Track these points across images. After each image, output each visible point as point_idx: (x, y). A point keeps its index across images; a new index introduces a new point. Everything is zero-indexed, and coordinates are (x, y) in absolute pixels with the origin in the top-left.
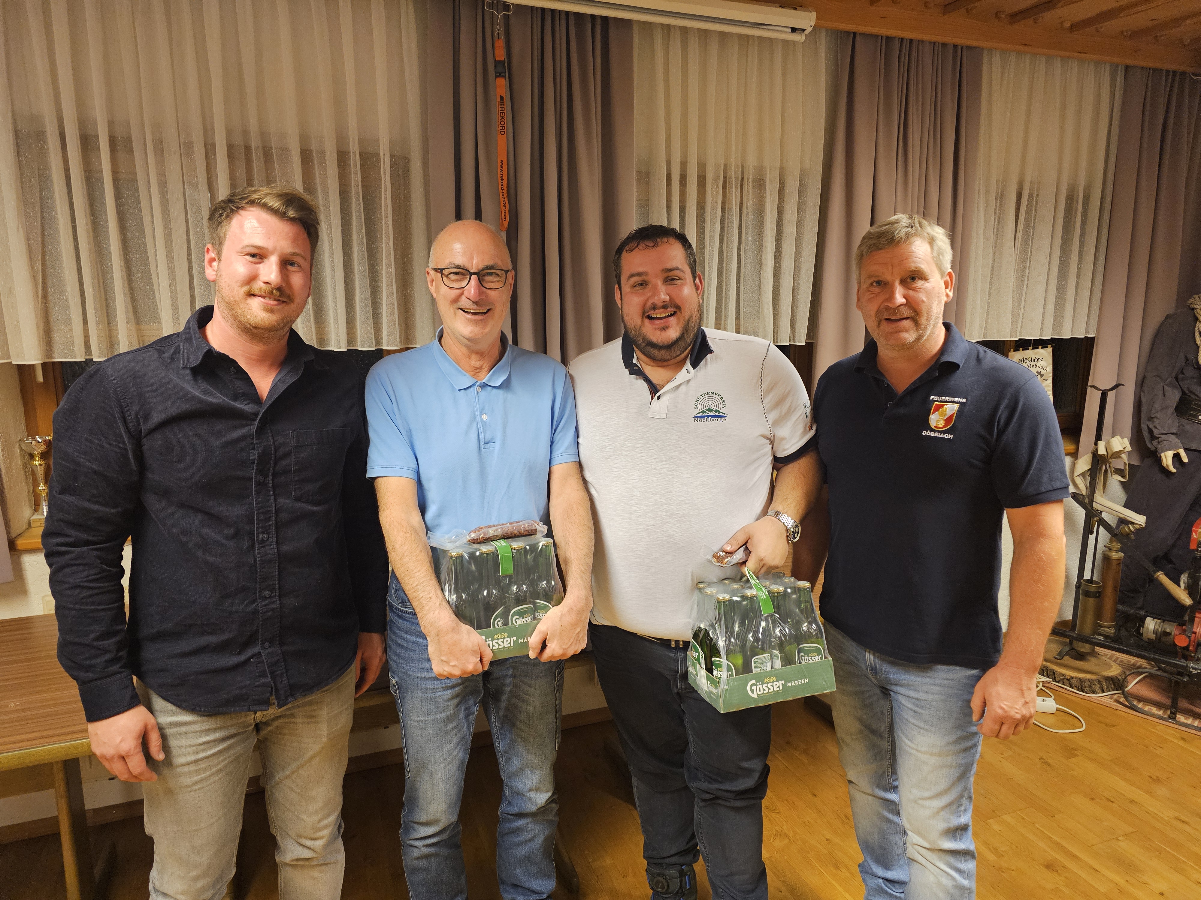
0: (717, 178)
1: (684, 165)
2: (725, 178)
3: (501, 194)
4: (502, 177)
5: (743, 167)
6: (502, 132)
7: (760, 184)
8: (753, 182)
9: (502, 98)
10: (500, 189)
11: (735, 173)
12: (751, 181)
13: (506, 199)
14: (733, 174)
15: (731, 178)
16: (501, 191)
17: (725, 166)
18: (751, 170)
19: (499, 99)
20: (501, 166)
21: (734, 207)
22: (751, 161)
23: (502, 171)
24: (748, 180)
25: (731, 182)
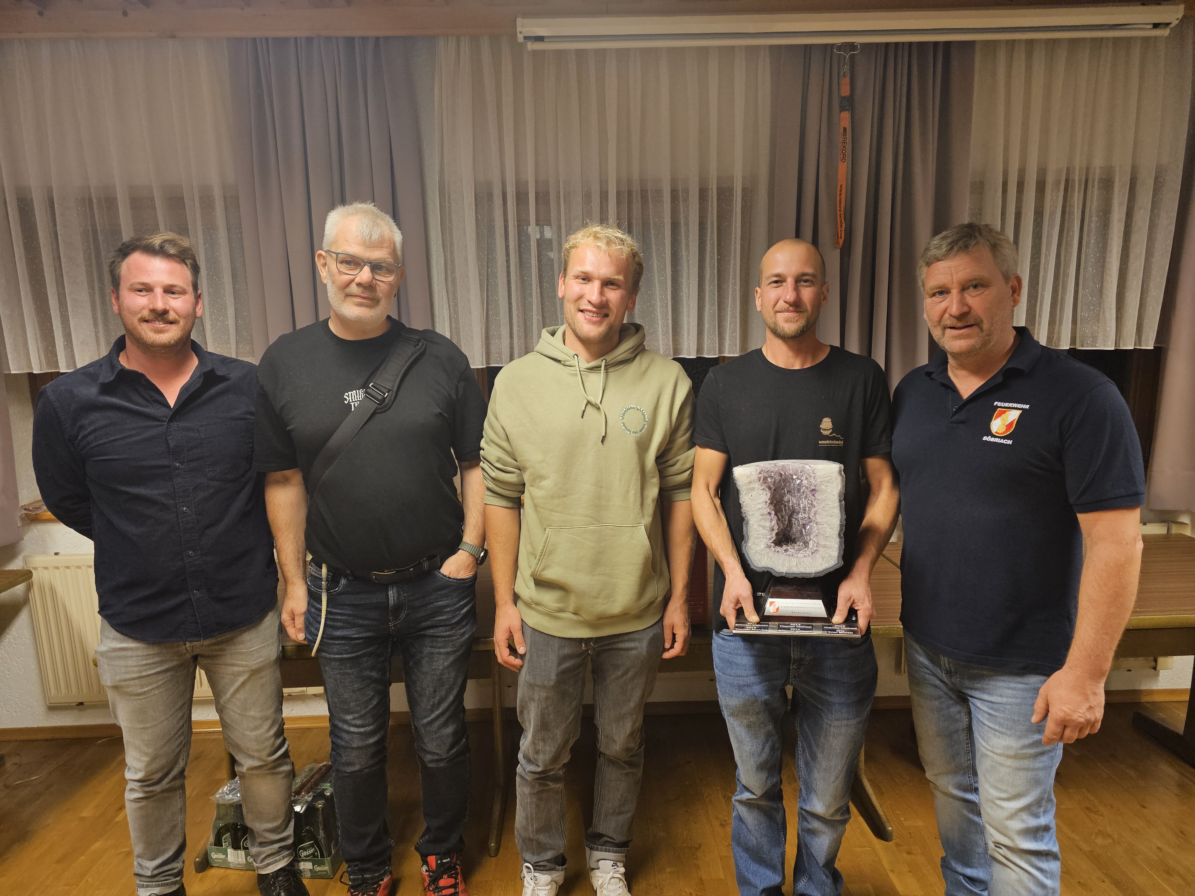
0: (1057, 183)
1: (1022, 173)
2: (1067, 181)
3: (838, 215)
4: (840, 200)
5: (1088, 169)
6: (843, 160)
7: (1107, 184)
8: (1099, 183)
9: (845, 129)
10: (838, 211)
11: (1079, 176)
12: (1096, 183)
13: (843, 220)
14: (1077, 177)
15: (1074, 180)
16: (838, 213)
17: (1068, 169)
18: (1098, 171)
19: (842, 131)
20: (841, 190)
21: (1076, 211)
22: (1098, 163)
23: (840, 195)
24: (1093, 182)
25: (1073, 187)
